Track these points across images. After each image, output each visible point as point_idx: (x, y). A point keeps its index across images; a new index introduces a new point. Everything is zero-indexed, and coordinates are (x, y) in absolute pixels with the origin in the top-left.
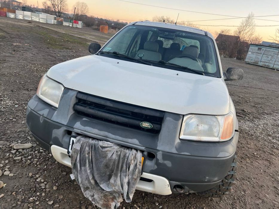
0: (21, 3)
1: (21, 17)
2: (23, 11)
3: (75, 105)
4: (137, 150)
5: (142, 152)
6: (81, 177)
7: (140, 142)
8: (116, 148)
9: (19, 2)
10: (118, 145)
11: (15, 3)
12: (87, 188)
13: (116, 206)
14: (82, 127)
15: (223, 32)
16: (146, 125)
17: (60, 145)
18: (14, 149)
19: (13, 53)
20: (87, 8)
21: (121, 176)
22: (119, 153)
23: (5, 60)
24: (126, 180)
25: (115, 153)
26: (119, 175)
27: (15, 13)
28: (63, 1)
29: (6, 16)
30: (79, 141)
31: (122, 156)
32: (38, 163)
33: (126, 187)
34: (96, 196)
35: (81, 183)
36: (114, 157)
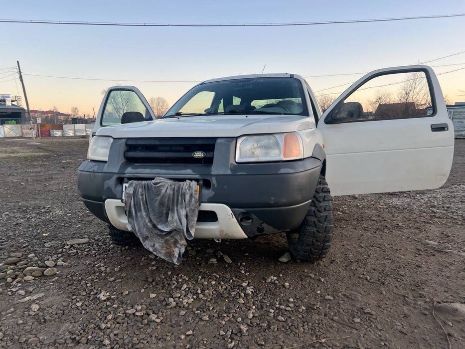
0: (69, 115)
1: (71, 133)
2: (73, 125)
3: (124, 153)
4: (191, 180)
5: (197, 180)
6: (138, 225)
7: (193, 172)
8: (170, 182)
9: (67, 114)
10: (170, 179)
11: (62, 117)
12: (146, 238)
13: (180, 252)
14: (134, 171)
15: (380, 99)
16: (199, 155)
17: (114, 197)
18: (68, 245)
19: (62, 170)
20: (165, 104)
21: (177, 210)
22: (173, 186)
23: (52, 178)
24: (183, 213)
25: (169, 187)
26: (176, 208)
27: (62, 129)
28: (130, 102)
29: (50, 135)
30: (131, 185)
31: (176, 189)
32: (96, 254)
33: (184, 221)
34: (157, 246)
35: (139, 230)
36: (169, 191)
